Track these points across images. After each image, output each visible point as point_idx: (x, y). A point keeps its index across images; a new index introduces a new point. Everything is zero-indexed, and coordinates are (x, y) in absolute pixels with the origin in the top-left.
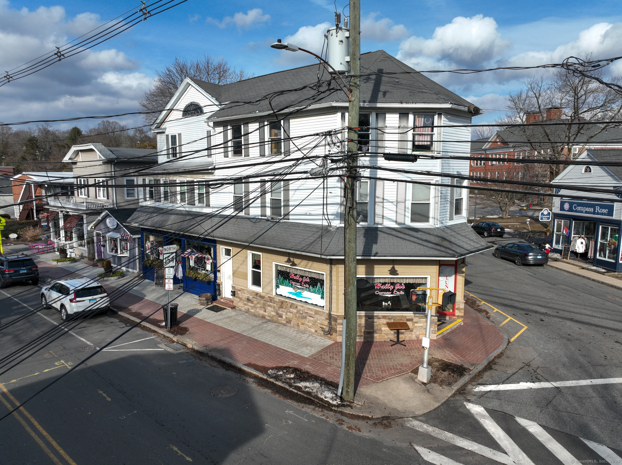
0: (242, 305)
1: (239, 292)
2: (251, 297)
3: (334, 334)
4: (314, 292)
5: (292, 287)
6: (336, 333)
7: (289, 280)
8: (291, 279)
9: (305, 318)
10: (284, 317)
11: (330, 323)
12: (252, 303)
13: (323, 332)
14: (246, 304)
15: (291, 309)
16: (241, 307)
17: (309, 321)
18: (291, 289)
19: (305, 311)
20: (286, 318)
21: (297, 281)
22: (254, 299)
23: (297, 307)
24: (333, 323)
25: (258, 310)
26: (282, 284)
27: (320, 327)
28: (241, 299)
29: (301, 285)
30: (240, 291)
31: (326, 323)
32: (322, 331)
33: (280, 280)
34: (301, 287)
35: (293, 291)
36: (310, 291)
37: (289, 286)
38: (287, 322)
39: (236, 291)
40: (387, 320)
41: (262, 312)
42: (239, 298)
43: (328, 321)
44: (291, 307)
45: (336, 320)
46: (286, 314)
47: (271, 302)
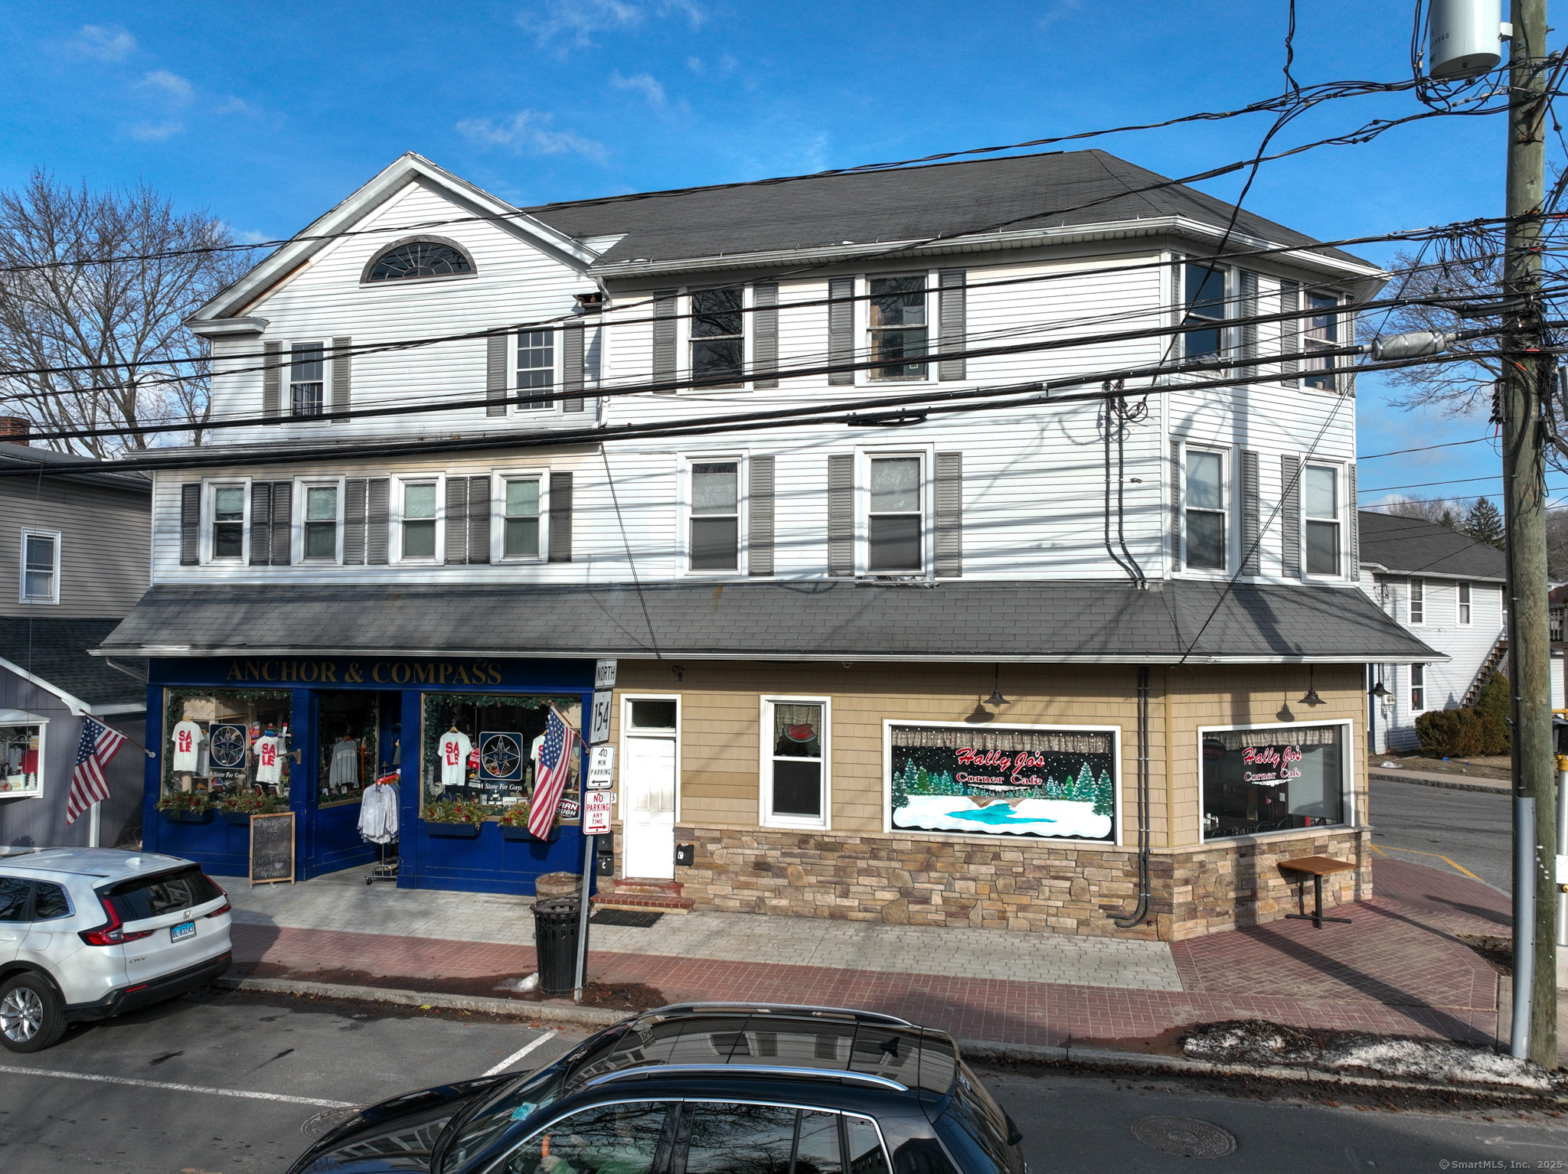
0: (728, 890)
1: (710, 847)
2: (773, 856)
3: (1163, 918)
4: (1067, 796)
5: (965, 794)
6: (1171, 913)
7: (953, 772)
8: (964, 768)
9: (1035, 886)
10: (937, 899)
11: (1142, 886)
12: (780, 872)
13: (1112, 921)
14: (746, 886)
15: (972, 867)
16: (724, 897)
17: (1053, 895)
18: (963, 803)
19: (1036, 862)
20: (945, 900)
21: (991, 771)
22: (788, 860)
23: (997, 857)
24: (1155, 883)
25: (809, 896)
26: (922, 789)
27: (1101, 907)
28: (721, 870)
29: (1007, 782)
30: (717, 840)
31: (1128, 887)
32: (1109, 916)
33: (911, 778)
34: (1005, 788)
35: (975, 807)
36: (1046, 795)
37: (954, 793)
38: (949, 915)
39: (696, 844)
40: (1277, 857)
41: (831, 899)
42: (709, 866)
43: (1135, 880)
44: (969, 860)
45: (1166, 872)
46: (949, 886)
47: (876, 857)
